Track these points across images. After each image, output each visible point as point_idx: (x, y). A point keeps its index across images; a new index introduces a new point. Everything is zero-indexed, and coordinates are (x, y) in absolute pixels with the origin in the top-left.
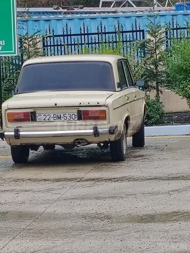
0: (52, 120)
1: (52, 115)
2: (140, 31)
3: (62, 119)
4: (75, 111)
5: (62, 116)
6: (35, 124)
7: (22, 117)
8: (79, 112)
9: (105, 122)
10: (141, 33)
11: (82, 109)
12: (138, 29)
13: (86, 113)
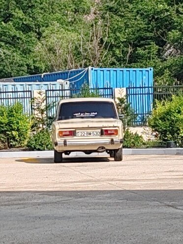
0: (86, 135)
1: (86, 133)
2: (29, 91)
3: (92, 135)
4: (100, 130)
5: (92, 133)
6: (75, 137)
7: (68, 133)
8: (102, 130)
9: (117, 136)
10: (30, 93)
11: (104, 129)
12: (27, 90)
13: (107, 131)
